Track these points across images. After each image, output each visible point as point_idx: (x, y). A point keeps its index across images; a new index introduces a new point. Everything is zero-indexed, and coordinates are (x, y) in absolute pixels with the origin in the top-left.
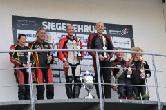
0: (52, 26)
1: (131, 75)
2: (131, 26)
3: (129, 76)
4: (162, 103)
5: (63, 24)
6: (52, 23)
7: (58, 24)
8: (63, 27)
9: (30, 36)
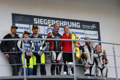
0: (41, 22)
2: (98, 23)
5: (49, 20)
6: (41, 19)
7: (45, 20)
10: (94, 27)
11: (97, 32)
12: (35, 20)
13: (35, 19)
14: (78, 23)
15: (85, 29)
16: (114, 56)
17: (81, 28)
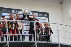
1: (44, 33)
2: (48, 13)
3: (43, 34)
4: (60, 43)
9: (7, 16)
10: (46, 15)
11: (47, 18)
12: (13, 11)
14: (37, 13)
15: (41, 17)
16: (58, 30)
17: (39, 16)
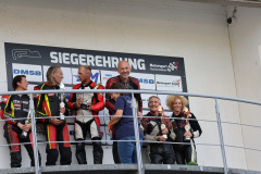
0: (65, 59)
2: (182, 59)
5: (81, 56)
6: (65, 54)
7: (73, 55)
8: (81, 60)
9: (32, 73)
13: (52, 54)
14: (140, 60)
